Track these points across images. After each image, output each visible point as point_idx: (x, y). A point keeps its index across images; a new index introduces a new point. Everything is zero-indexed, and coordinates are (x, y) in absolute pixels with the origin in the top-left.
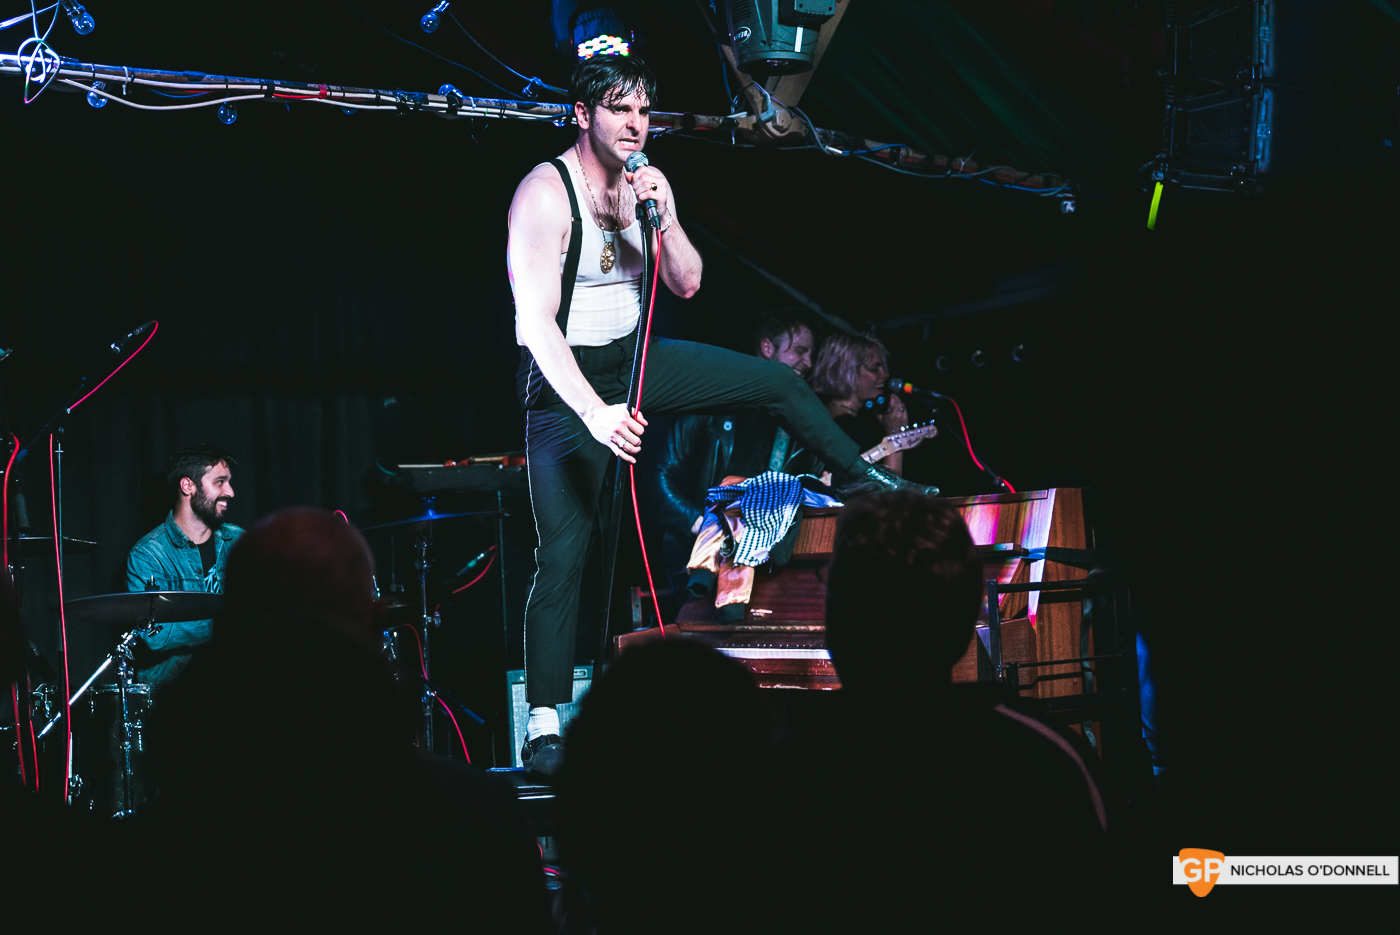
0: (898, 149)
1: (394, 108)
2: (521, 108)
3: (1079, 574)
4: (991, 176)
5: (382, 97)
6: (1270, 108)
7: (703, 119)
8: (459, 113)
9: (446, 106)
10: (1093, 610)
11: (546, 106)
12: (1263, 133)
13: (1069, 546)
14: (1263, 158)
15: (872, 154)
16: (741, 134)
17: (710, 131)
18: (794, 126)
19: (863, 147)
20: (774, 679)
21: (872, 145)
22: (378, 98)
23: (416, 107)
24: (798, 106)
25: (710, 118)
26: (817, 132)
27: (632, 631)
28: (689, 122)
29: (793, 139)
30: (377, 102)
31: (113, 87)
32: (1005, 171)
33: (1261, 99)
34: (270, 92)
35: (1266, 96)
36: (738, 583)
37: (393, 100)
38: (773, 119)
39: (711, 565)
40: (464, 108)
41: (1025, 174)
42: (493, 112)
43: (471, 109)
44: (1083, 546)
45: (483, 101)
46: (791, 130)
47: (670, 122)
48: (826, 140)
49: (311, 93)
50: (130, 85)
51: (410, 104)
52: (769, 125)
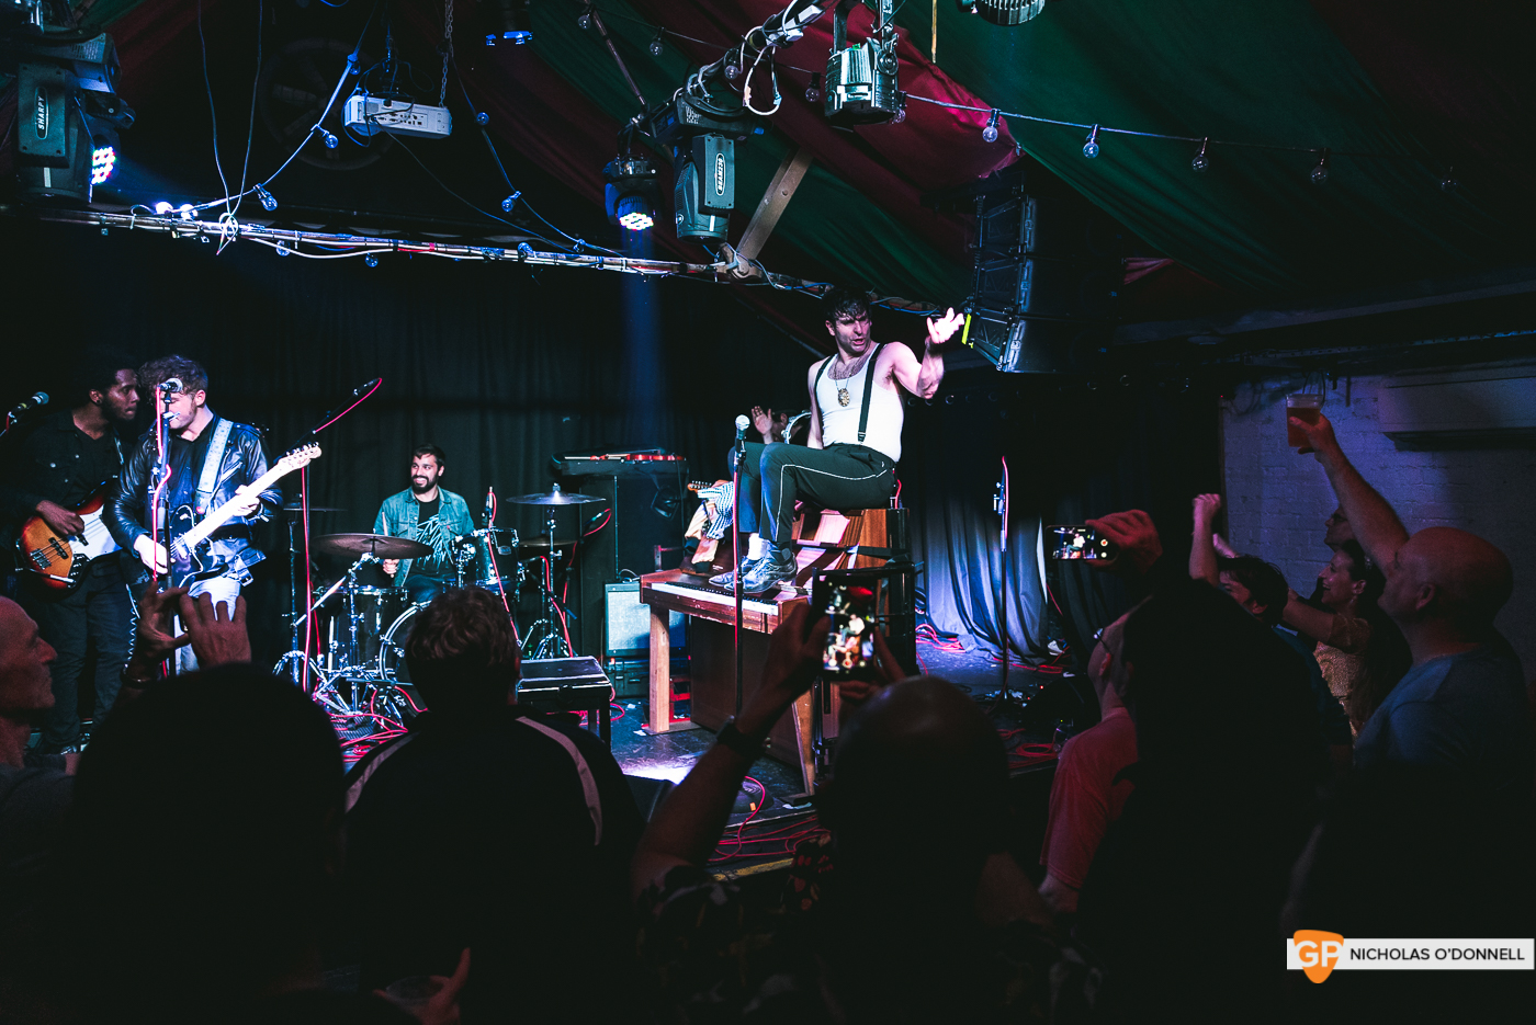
0: (824, 287)
1: (483, 257)
2: (568, 259)
3: (881, 563)
4: (887, 303)
5: (474, 252)
6: (1031, 271)
7: (693, 266)
8: (526, 261)
9: (517, 257)
10: (889, 585)
11: (585, 258)
12: (1025, 288)
13: (875, 545)
14: (1024, 303)
15: (805, 289)
16: (721, 276)
17: (697, 274)
18: (752, 271)
19: (800, 284)
20: (707, 613)
21: (806, 283)
22: (470, 252)
23: (497, 258)
24: (757, 259)
26: (769, 275)
27: (654, 572)
28: (683, 268)
29: (751, 279)
30: (469, 254)
31: (290, 244)
32: (895, 300)
33: (1024, 266)
34: (395, 248)
35: (1028, 264)
36: (706, 549)
37: (481, 253)
38: (737, 267)
39: (698, 536)
40: (529, 258)
41: (908, 302)
42: (550, 262)
43: (534, 258)
44: (885, 546)
45: (542, 254)
46: (750, 274)
47: (670, 268)
48: (775, 279)
49: (425, 249)
50: (300, 243)
51: (492, 256)
52: (735, 271)
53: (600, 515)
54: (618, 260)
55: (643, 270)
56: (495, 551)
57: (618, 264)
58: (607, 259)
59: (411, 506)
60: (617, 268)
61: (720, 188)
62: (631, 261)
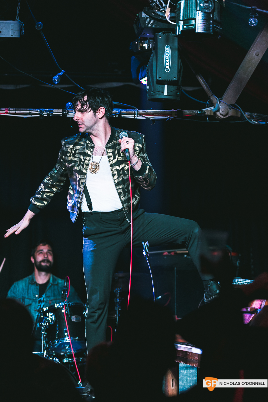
1: (39, 116)
5: (32, 112)
7: (187, 112)
8: (68, 116)
9: (61, 114)
18: (231, 113)
22: (30, 113)
23: (48, 115)
24: (236, 103)
25: (191, 111)
26: (246, 115)
28: (180, 114)
29: (231, 118)
30: (30, 114)
37: (38, 113)
40: (69, 114)
46: (229, 115)
47: (170, 114)
48: (251, 117)
49: (2, 112)
51: (45, 114)
52: (218, 113)
53: (160, 297)
54: (132, 111)
55: (150, 117)
56: (69, 319)
57: (132, 114)
58: (123, 111)
59: (33, 287)
60: (132, 116)
61: (168, 67)
62: (141, 111)
